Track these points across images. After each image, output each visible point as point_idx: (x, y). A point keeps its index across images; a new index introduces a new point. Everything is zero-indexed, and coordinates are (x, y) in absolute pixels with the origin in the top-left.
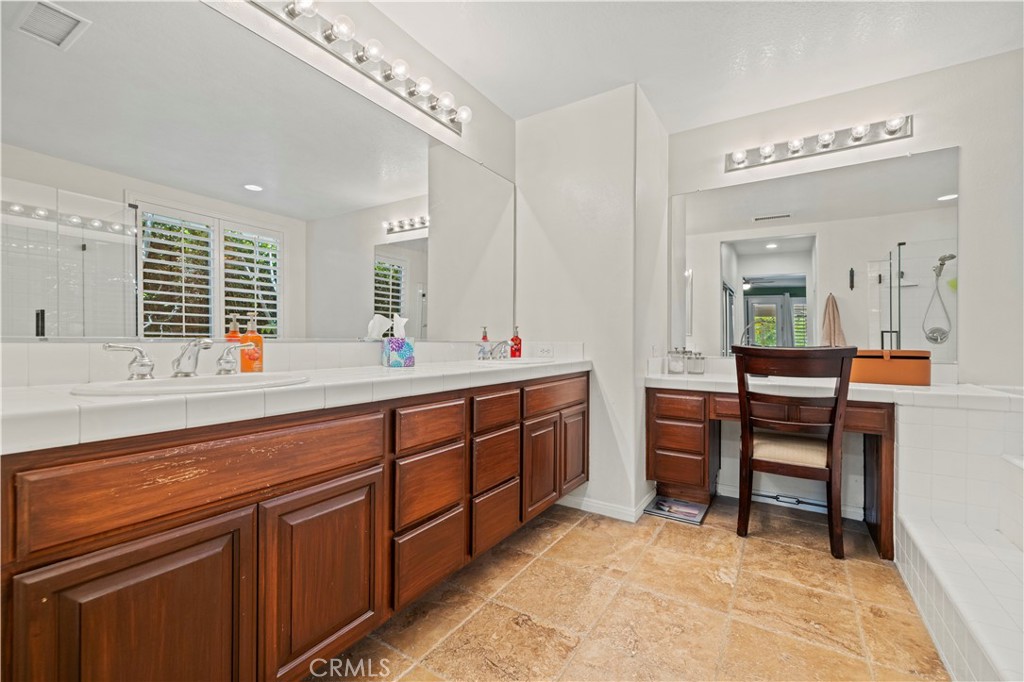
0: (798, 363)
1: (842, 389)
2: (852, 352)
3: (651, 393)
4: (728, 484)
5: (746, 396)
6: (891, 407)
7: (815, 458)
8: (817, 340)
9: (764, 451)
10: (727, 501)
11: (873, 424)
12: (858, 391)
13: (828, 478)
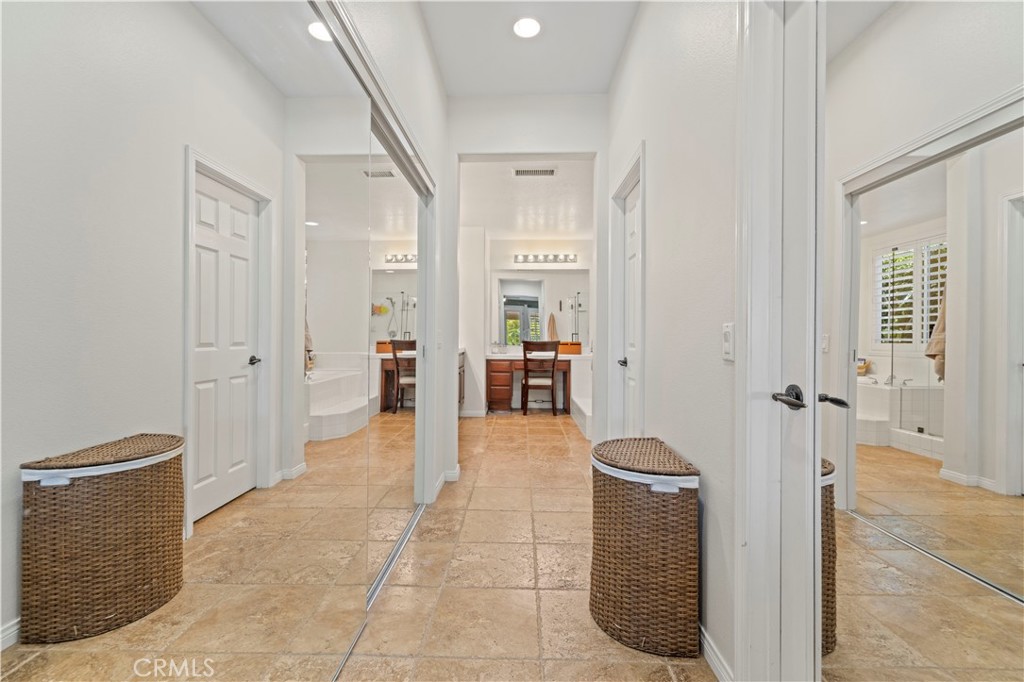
0: (542, 347)
1: (556, 356)
2: (558, 343)
3: (488, 362)
4: (516, 402)
5: (526, 360)
6: (569, 361)
7: (548, 382)
8: (546, 338)
9: (532, 382)
10: (516, 410)
11: (564, 368)
12: (561, 357)
13: (552, 389)
